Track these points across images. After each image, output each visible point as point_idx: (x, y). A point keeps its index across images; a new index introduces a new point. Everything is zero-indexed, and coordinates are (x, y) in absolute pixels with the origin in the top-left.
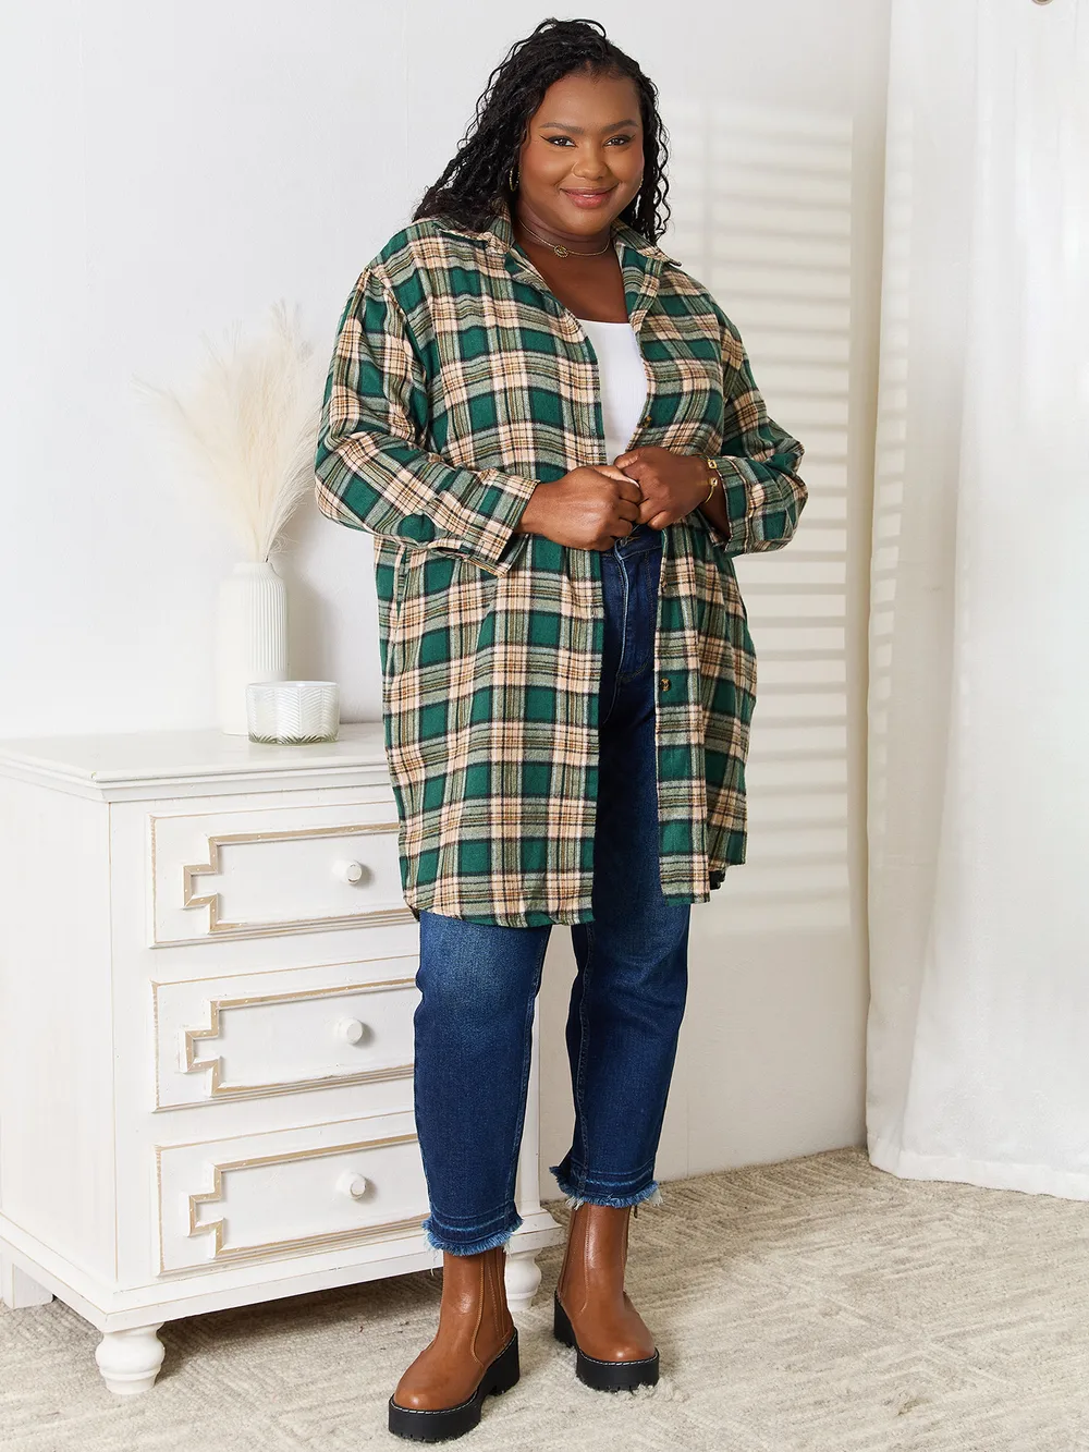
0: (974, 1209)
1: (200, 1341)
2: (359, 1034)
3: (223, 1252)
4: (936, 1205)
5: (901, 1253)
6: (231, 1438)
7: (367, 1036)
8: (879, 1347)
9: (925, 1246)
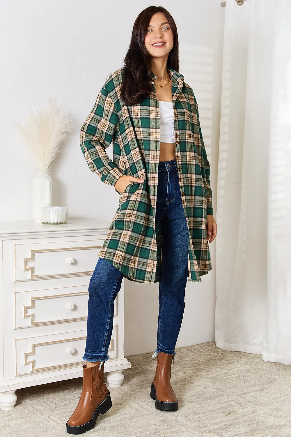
0: (246, 359)
1: (27, 395)
2: (73, 307)
3: (35, 369)
4: (235, 358)
5: (226, 371)
6: (37, 422)
7: (75, 308)
8: (220, 397)
9: (232, 369)
